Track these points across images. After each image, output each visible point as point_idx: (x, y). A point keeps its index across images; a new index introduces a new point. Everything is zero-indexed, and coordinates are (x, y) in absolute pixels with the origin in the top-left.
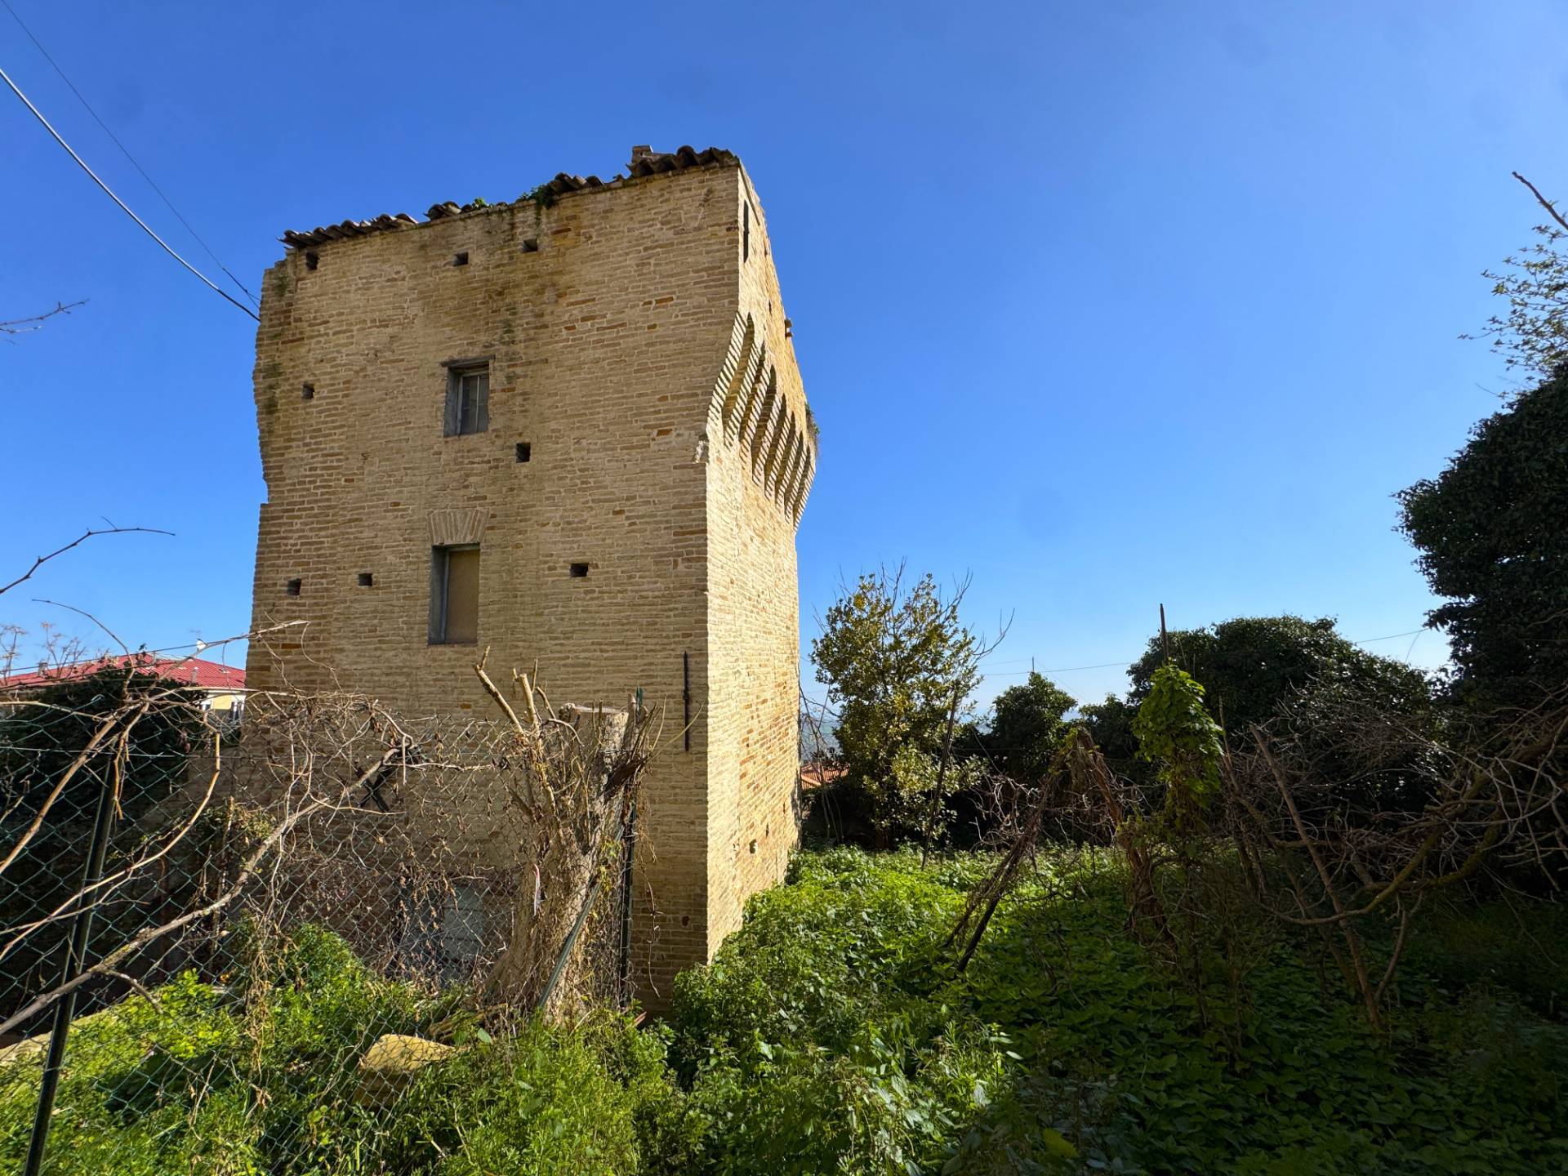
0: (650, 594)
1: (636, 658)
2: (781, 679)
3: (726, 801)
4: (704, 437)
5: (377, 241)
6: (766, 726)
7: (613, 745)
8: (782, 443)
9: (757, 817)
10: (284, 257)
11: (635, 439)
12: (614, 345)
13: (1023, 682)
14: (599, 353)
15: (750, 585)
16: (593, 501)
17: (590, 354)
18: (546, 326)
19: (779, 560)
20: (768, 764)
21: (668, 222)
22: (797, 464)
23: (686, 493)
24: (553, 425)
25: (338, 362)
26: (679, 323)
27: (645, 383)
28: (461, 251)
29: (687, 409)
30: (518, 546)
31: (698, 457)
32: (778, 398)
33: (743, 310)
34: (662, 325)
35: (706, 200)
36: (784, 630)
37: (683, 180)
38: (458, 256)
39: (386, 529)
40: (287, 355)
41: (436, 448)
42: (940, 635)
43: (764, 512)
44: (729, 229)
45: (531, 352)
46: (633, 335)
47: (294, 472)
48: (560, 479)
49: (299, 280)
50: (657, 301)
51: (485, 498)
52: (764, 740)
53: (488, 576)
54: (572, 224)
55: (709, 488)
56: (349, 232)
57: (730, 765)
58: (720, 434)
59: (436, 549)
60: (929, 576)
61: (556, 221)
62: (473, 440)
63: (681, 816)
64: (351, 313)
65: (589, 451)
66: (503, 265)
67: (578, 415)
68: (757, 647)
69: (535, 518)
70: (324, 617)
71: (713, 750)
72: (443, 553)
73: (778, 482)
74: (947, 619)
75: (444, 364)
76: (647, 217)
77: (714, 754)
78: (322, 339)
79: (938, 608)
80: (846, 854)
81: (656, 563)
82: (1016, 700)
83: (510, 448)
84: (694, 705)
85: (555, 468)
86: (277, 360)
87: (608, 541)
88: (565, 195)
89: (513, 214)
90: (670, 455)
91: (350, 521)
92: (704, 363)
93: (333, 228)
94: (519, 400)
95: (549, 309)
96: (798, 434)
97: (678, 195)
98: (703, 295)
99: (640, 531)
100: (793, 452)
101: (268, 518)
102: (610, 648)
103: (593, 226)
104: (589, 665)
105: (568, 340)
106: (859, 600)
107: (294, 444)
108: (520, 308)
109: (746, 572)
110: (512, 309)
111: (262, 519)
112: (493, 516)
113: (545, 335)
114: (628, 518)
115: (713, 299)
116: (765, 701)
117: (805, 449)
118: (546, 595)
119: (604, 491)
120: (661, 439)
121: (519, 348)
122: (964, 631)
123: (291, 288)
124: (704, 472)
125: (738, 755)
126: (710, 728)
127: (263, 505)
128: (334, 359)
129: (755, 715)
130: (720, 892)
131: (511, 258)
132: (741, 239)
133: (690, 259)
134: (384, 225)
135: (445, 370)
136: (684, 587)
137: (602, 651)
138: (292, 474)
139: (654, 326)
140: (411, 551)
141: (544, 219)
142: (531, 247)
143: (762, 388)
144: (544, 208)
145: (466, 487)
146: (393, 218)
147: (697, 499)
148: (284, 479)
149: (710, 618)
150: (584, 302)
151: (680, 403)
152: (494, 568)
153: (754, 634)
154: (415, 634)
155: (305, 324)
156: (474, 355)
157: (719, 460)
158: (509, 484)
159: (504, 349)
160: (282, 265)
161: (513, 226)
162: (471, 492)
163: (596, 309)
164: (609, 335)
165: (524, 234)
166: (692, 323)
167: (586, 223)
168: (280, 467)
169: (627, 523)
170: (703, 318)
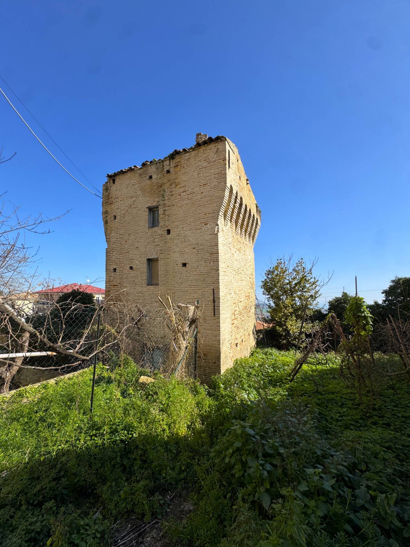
0: (203, 271)
1: (200, 290)
2: (247, 295)
3: (227, 331)
4: (218, 225)
5: (129, 174)
6: (241, 309)
7: (191, 314)
8: (246, 220)
9: (238, 336)
10: (107, 181)
11: (198, 227)
12: (191, 199)
13: (340, 295)
14: (188, 202)
15: (235, 266)
16: (187, 245)
17: (185, 202)
18: (173, 195)
19: (246, 257)
20: (243, 321)
21: (206, 160)
22: (252, 224)
23: (213, 242)
24: (176, 224)
25: (121, 209)
26: (209, 191)
27: (200, 210)
28: (150, 175)
29: (212, 217)
30: (168, 258)
31: (216, 231)
32: (244, 207)
33: (228, 185)
34: (205, 192)
35: (217, 152)
36: (249, 279)
37: (210, 146)
38: (150, 176)
39: (135, 254)
40: (109, 208)
41: (146, 232)
42: (305, 279)
43: (240, 242)
44: (223, 160)
45: (170, 203)
46: (197, 196)
47: (113, 240)
48: (179, 239)
49: (111, 187)
50: (203, 185)
51: (159, 245)
52: (240, 313)
53: (161, 266)
54: (179, 164)
55: (219, 240)
56: (122, 172)
57: (228, 320)
58: (223, 222)
59: (147, 259)
60: (302, 259)
61: (175, 163)
62: (155, 229)
63: (213, 334)
64: (124, 195)
65: (186, 231)
66: (161, 178)
67: (182, 221)
68: (237, 285)
69: (172, 250)
70: (122, 278)
71: (222, 316)
72: (149, 261)
73: (246, 231)
74: (308, 273)
75: (147, 208)
76: (200, 159)
77: (222, 317)
78: (117, 203)
79: (305, 270)
80: (269, 350)
81: (205, 263)
82: (336, 302)
83: (165, 231)
84: (216, 303)
85: (177, 236)
86: (107, 209)
87: (192, 257)
88: (177, 155)
89: (163, 163)
90: (208, 231)
91: (127, 252)
92: (217, 202)
93: (118, 172)
94: (167, 217)
95: (174, 189)
96: (252, 215)
97: (208, 151)
98: (216, 182)
99: (200, 253)
100: (251, 221)
101: (108, 252)
102: (193, 287)
103: (185, 164)
104: (187, 291)
105: (179, 198)
106: (277, 268)
107: (112, 232)
108: (166, 190)
109: (233, 263)
110: (164, 191)
111: (106, 252)
112: (162, 250)
113: (173, 197)
114: (197, 250)
115: (219, 183)
116: (241, 302)
117: (255, 219)
118: (176, 272)
119: (190, 242)
120: (205, 226)
121: (166, 202)
122: (314, 278)
123: (109, 189)
124: (218, 236)
125: (231, 318)
126: (221, 310)
127: (106, 249)
128: (121, 208)
129: (237, 306)
130: (225, 356)
131: (163, 176)
132: (227, 163)
133: (212, 171)
134: (131, 169)
135: (148, 209)
136: (212, 269)
137: (191, 287)
138: (112, 240)
139: (202, 193)
140: (141, 260)
141: (171, 163)
142: (168, 172)
143: (237, 205)
144: (171, 160)
145: (154, 242)
146: (133, 167)
147: (216, 244)
148: (110, 242)
149: (220, 278)
150: (183, 187)
151: (210, 215)
152: (162, 265)
153: (236, 281)
154: (144, 282)
155: (113, 199)
156: (155, 205)
157: (223, 230)
158: (165, 241)
159: (162, 202)
160: (106, 183)
161: (163, 166)
162: (155, 244)
163: (187, 189)
164: (190, 196)
165: (166, 168)
166: (213, 191)
167: (183, 163)
168: (110, 238)
169: (197, 251)
170: (216, 189)
